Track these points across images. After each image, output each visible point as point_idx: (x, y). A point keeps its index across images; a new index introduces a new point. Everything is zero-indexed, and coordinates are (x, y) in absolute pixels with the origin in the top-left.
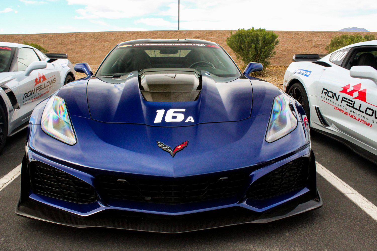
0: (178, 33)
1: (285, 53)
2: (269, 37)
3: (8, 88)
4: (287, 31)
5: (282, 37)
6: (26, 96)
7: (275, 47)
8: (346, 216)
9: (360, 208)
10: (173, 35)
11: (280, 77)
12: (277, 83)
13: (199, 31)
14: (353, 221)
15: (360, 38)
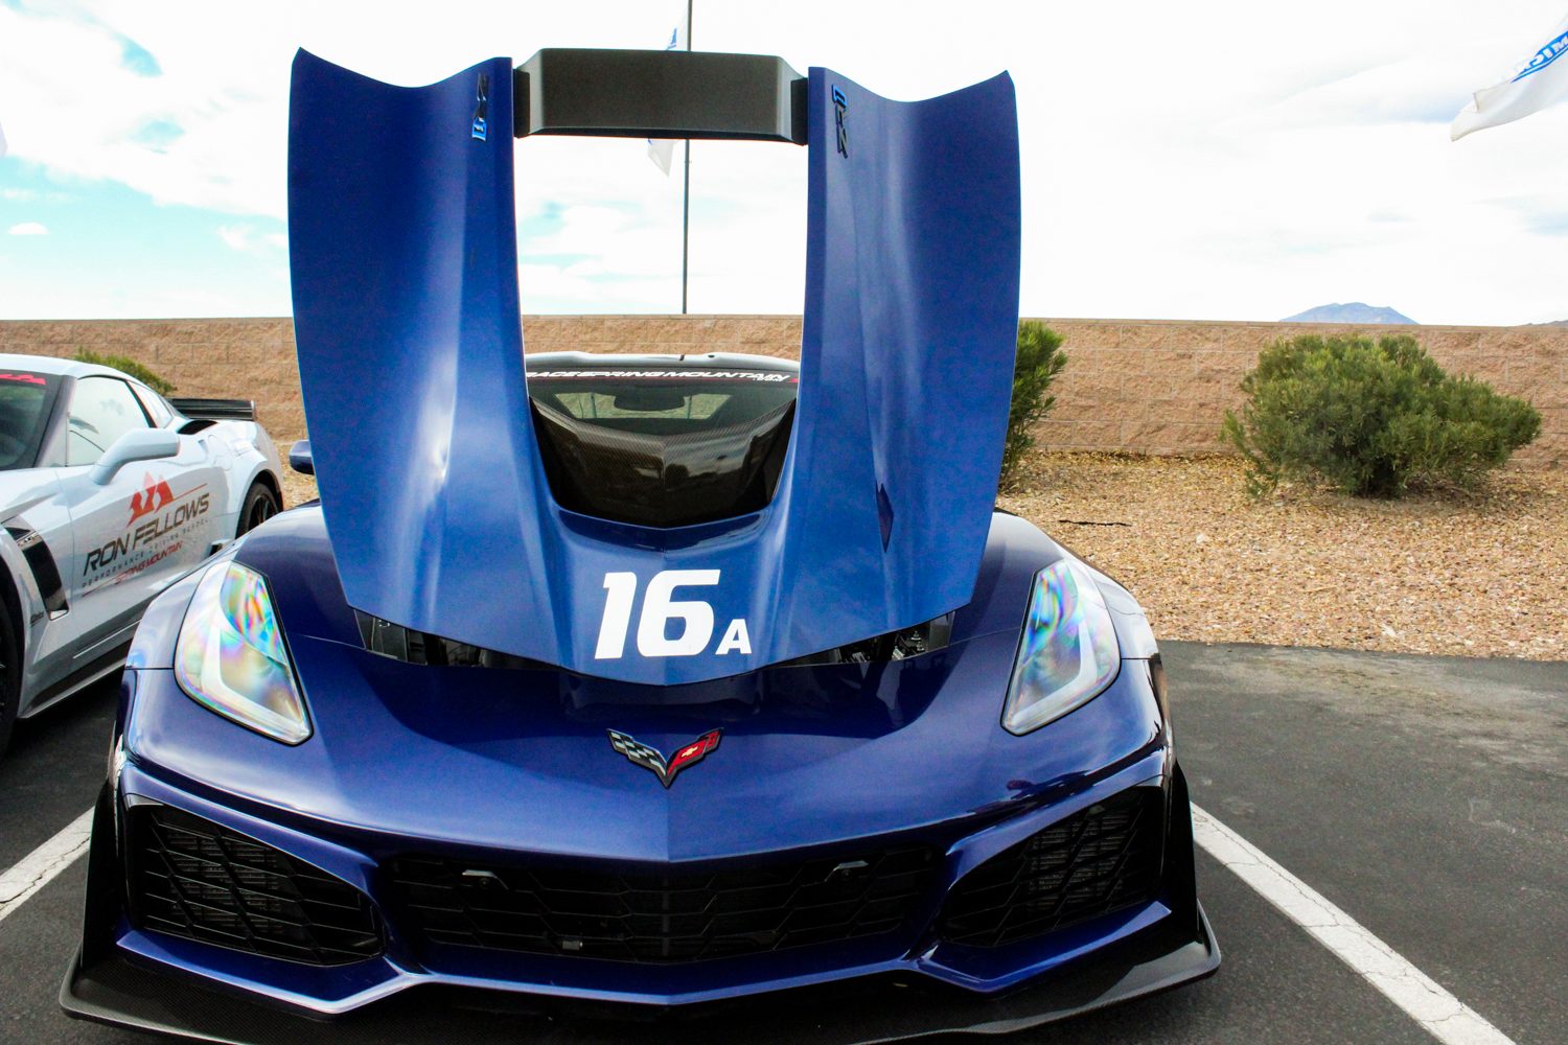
0: (681, 326)
1: (1091, 402)
2: (1028, 343)
3: (28, 531)
4: (1098, 320)
5: (1076, 341)
6: (96, 561)
7: (1052, 380)
8: (1309, 1006)
9: (1360, 975)
10: (662, 331)
11: (1073, 493)
12: (1062, 519)
13: (760, 317)
14: (1334, 1025)
15: (1366, 349)
